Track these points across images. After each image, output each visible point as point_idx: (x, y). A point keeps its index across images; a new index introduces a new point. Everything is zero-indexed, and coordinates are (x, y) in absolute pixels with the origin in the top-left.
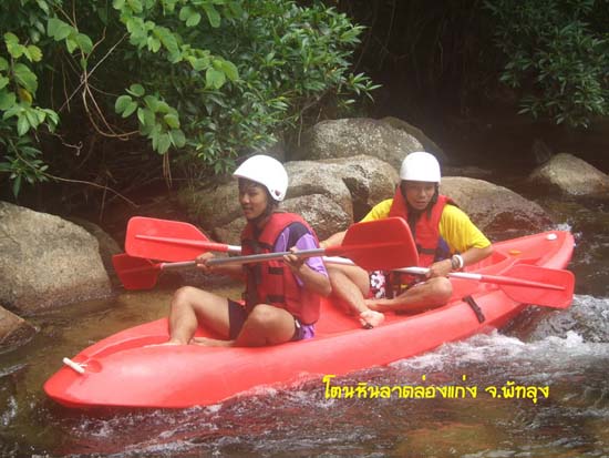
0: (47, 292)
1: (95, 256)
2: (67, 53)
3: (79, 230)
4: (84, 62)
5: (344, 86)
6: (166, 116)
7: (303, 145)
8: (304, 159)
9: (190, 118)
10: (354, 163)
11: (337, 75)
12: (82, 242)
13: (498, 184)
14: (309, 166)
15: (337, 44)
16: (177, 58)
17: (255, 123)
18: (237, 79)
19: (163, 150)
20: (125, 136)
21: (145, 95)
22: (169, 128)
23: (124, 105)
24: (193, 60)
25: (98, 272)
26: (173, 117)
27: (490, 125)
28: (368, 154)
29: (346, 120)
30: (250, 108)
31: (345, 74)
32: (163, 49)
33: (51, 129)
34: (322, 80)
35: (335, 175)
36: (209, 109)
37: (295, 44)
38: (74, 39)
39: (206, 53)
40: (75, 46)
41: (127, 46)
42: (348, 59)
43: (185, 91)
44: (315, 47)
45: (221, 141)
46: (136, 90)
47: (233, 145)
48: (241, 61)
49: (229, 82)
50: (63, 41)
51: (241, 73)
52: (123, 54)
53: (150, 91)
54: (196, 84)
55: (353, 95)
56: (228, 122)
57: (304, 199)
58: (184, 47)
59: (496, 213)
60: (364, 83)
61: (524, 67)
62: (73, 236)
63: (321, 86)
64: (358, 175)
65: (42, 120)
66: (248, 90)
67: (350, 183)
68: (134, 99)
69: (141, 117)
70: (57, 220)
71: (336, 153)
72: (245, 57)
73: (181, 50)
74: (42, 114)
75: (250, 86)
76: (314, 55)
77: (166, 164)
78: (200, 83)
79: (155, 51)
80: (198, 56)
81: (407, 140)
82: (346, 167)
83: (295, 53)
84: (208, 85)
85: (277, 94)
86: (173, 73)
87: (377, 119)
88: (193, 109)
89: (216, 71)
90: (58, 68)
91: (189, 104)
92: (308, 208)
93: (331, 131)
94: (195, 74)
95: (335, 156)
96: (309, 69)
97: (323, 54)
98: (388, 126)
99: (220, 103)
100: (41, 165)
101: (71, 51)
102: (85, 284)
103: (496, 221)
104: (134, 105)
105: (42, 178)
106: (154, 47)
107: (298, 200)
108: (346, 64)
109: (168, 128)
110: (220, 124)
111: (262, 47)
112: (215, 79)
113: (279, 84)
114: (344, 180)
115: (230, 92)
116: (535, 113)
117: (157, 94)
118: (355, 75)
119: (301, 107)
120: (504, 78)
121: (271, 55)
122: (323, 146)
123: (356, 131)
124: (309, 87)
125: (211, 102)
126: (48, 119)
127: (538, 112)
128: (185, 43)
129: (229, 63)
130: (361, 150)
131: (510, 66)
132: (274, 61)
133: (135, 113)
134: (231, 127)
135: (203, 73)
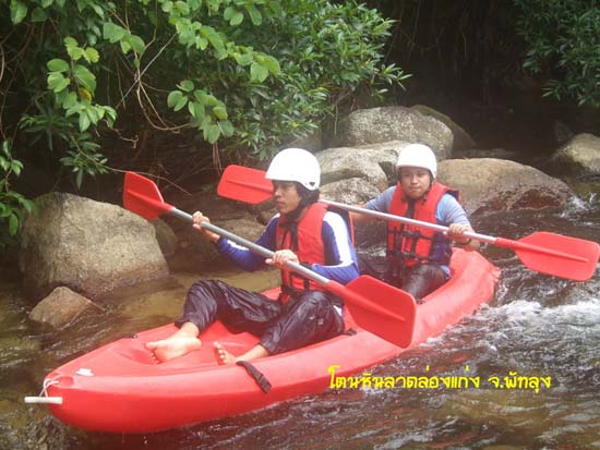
0: (110, 275)
1: (152, 241)
2: (122, 54)
3: (137, 218)
4: (137, 62)
5: (377, 76)
6: (215, 109)
7: (339, 133)
8: (340, 146)
9: (237, 110)
10: (389, 148)
11: (370, 67)
12: (140, 229)
13: (524, 164)
14: (347, 153)
15: (369, 38)
16: (222, 55)
17: (296, 113)
18: (279, 73)
19: (213, 140)
20: (176, 130)
21: (195, 90)
22: (218, 120)
23: (176, 99)
24: (238, 56)
25: (155, 256)
26: (221, 109)
27: (511, 111)
28: (400, 139)
29: (378, 109)
30: (291, 98)
31: (377, 66)
32: (210, 47)
33: (110, 125)
34: (356, 72)
35: (371, 159)
36: (254, 101)
37: (331, 38)
38: (127, 41)
39: (249, 50)
40: (129, 47)
41: (176, 45)
42: (379, 51)
43: (230, 85)
44: (350, 40)
45: (266, 130)
46: (185, 85)
47: (277, 135)
48: (282, 56)
49: (271, 75)
50: (118, 44)
51: (282, 67)
52: (173, 53)
53: (198, 86)
54: (241, 79)
55: (386, 85)
56: (271, 112)
57: (343, 183)
58: (229, 45)
59: (524, 190)
60: (395, 73)
61: (546, 53)
62: (132, 223)
63: (355, 77)
64: (392, 159)
65: (101, 116)
66: (289, 82)
67: (386, 167)
68: (185, 93)
69: (192, 110)
70: (117, 208)
71: (370, 140)
72: (285, 52)
73: (226, 48)
74: (101, 111)
75: (290, 78)
76: (349, 49)
77: (215, 153)
78: (245, 78)
79: (203, 49)
80: (242, 52)
81: (437, 126)
82: (382, 152)
83: (332, 46)
84: (253, 79)
85: (316, 85)
86: (219, 69)
87: (408, 106)
88: (239, 102)
89: (260, 66)
90: (113, 68)
91: (236, 98)
92: (347, 191)
93: (365, 119)
94: (239, 69)
95: (370, 143)
96: (345, 61)
97: (358, 47)
98: (419, 113)
99: (264, 95)
100: (101, 159)
101: (125, 52)
102: (144, 267)
103: (524, 198)
104: (185, 99)
105: (102, 171)
106: (202, 45)
107: (338, 184)
108: (378, 56)
109: (216, 120)
110: (264, 115)
111: (300, 42)
112: (259, 73)
113: (317, 76)
114: (380, 164)
115: (273, 85)
116: (558, 96)
117: (206, 89)
118: (387, 66)
119: (336, 98)
120: (526, 64)
121: (310, 49)
122: (358, 134)
123: (388, 119)
124: (346, 77)
125: (256, 94)
126: (106, 115)
127: (561, 95)
128: (230, 41)
129: (271, 58)
130: (393, 136)
131: (532, 52)
132: (312, 55)
133: (186, 106)
134: (275, 117)
135: (248, 68)
